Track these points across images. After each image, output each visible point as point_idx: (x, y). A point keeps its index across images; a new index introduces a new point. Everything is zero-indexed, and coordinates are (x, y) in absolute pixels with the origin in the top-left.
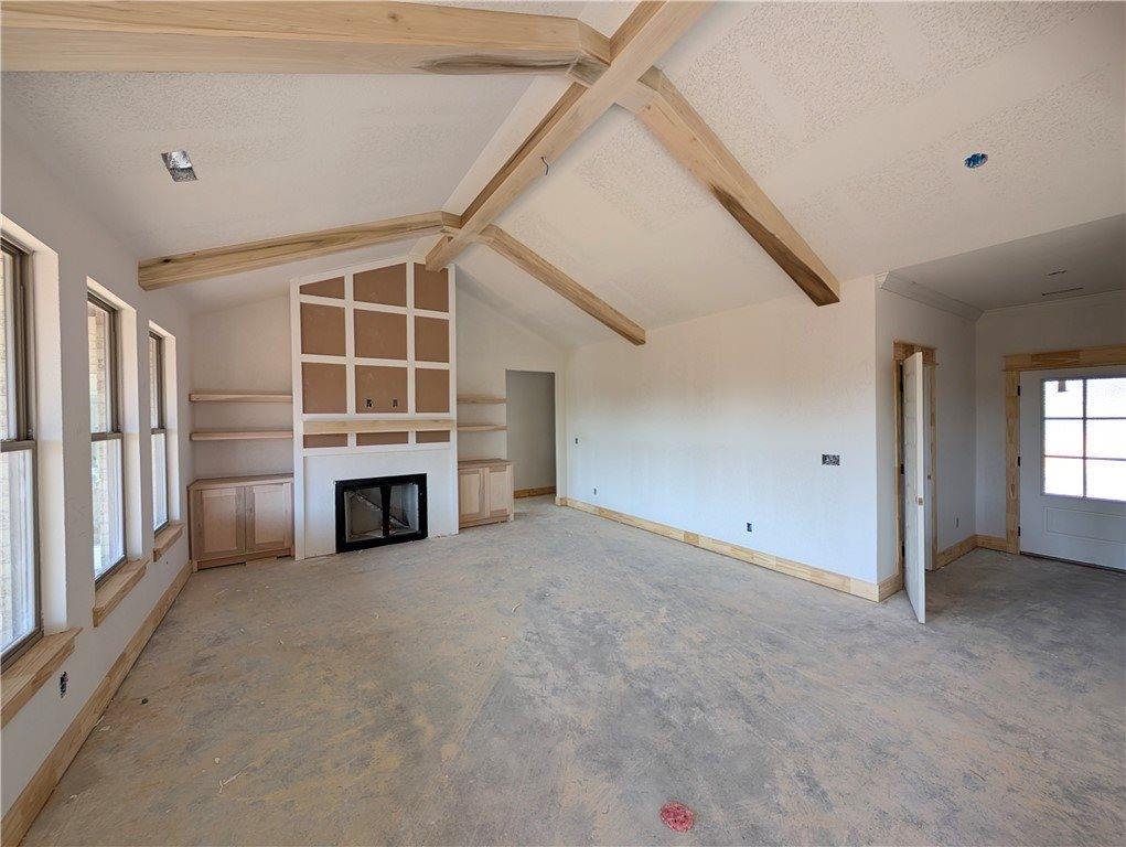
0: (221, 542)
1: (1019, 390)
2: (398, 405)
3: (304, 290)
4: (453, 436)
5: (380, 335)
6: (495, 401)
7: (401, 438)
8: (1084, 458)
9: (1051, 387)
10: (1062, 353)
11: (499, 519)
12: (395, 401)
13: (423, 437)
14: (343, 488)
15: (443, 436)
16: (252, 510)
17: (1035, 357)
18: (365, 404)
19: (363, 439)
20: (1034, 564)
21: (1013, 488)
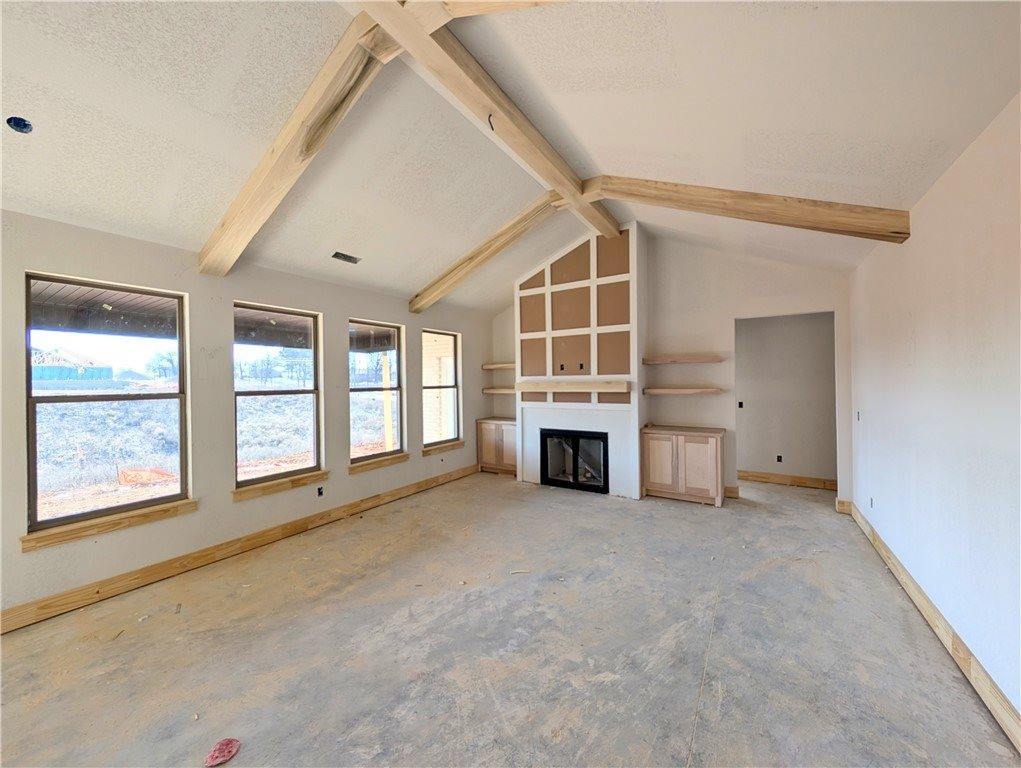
0: (490, 458)
2: (583, 368)
3: (522, 287)
4: (635, 397)
5: (571, 309)
6: (718, 359)
7: (584, 397)
11: (695, 500)
12: (582, 365)
13: (603, 398)
14: (546, 435)
15: (623, 398)
16: (502, 440)
18: (560, 369)
19: (559, 397)
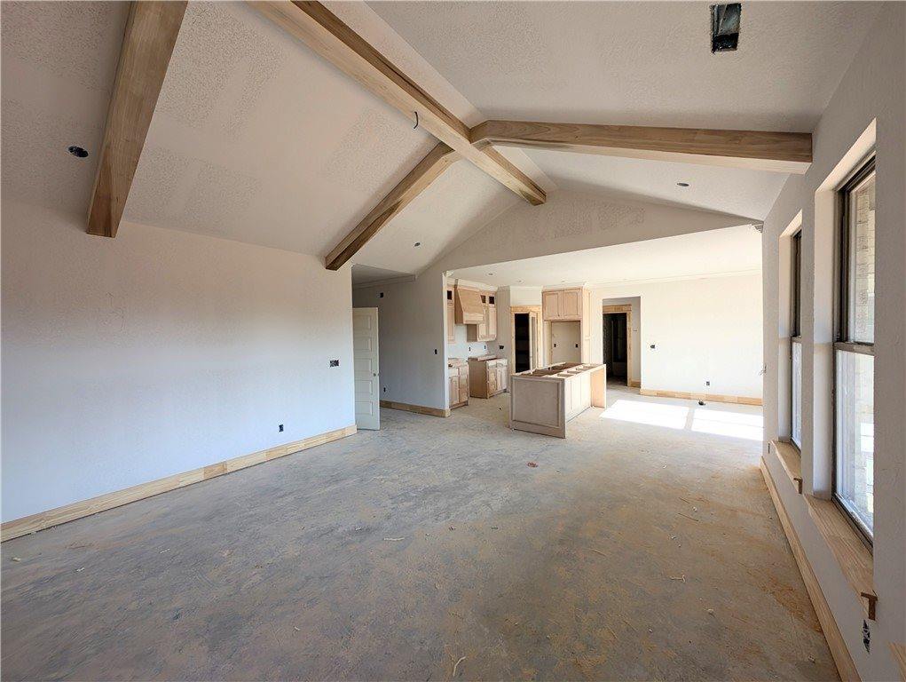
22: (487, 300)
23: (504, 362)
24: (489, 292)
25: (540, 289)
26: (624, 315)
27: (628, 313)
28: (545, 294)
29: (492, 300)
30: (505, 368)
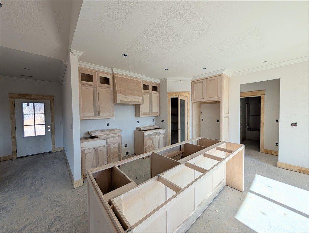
1: (14, 105)
8: (35, 125)
9: (25, 105)
10: (28, 95)
17: (20, 95)
20: (22, 160)
21: (14, 137)
22: (150, 88)
23: (162, 131)
24: (151, 83)
25: (190, 80)
26: (259, 98)
27: (262, 96)
28: (193, 83)
29: (155, 89)
30: (163, 135)
